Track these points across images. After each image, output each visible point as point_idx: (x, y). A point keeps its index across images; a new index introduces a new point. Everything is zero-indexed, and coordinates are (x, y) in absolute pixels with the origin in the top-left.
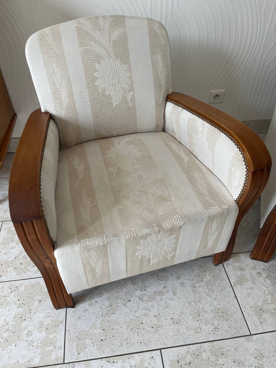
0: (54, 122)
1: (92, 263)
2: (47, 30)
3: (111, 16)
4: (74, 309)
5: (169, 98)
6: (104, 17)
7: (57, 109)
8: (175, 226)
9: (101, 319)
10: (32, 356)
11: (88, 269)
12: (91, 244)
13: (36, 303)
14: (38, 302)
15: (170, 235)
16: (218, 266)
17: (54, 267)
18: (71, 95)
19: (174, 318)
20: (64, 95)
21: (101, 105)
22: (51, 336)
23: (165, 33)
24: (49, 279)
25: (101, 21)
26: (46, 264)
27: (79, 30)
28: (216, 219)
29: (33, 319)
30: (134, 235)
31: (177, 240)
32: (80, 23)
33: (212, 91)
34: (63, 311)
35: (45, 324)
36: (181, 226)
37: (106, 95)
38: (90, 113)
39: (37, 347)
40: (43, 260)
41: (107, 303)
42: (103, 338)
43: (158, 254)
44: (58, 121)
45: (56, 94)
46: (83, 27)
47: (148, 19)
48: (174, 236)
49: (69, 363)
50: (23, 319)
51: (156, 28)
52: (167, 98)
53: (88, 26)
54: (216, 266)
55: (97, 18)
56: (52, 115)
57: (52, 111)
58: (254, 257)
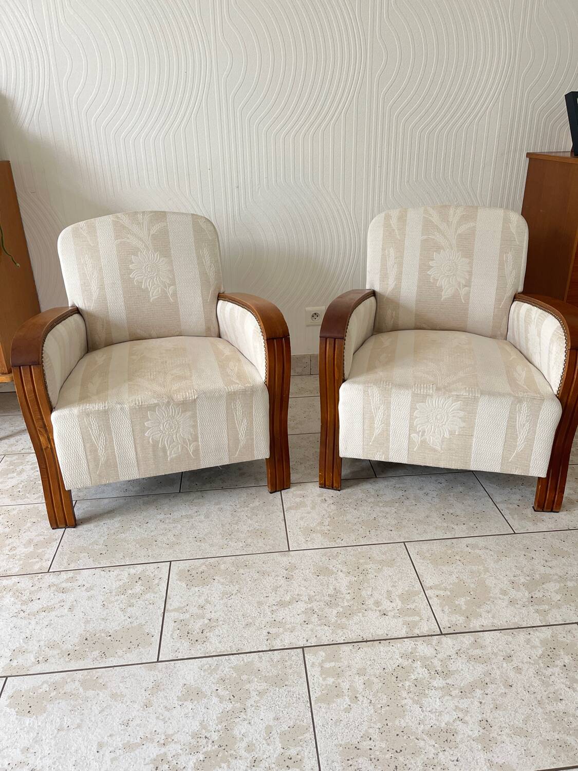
0: (80, 316)
1: (93, 438)
2: (82, 224)
3: (151, 212)
4: (74, 529)
5: (220, 297)
6: (144, 212)
7: (86, 302)
8: (188, 399)
9: (106, 537)
10: (11, 567)
11: (88, 445)
12: (91, 407)
13: (29, 524)
14: (32, 523)
15: (184, 411)
16: (273, 494)
17: (51, 448)
18: (102, 287)
19: (198, 537)
20: (94, 287)
21: (136, 298)
22: (40, 551)
23: (212, 228)
24: (45, 470)
25: (140, 216)
26: (43, 438)
27: (115, 223)
28: (239, 398)
29: (20, 537)
30: (139, 403)
31: (194, 421)
32: (118, 218)
33: (308, 309)
34: (60, 531)
35: (35, 541)
36: (195, 400)
37: (142, 289)
38: (123, 307)
39: (20, 560)
40: (39, 430)
41: (117, 525)
42: (104, 552)
43: (174, 441)
44: (85, 316)
45: (85, 287)
46: (121, 221)
47: (193, 215)
48: (189, 414)
49: (54, 572)
50: (9, 537)
51: (201, 224)
52: (218, 297)
53: (125, 219)
54: (271, 493)
55: (136, 213)
56: (80, 310)
57: (80, 304)
58: (323, 485)
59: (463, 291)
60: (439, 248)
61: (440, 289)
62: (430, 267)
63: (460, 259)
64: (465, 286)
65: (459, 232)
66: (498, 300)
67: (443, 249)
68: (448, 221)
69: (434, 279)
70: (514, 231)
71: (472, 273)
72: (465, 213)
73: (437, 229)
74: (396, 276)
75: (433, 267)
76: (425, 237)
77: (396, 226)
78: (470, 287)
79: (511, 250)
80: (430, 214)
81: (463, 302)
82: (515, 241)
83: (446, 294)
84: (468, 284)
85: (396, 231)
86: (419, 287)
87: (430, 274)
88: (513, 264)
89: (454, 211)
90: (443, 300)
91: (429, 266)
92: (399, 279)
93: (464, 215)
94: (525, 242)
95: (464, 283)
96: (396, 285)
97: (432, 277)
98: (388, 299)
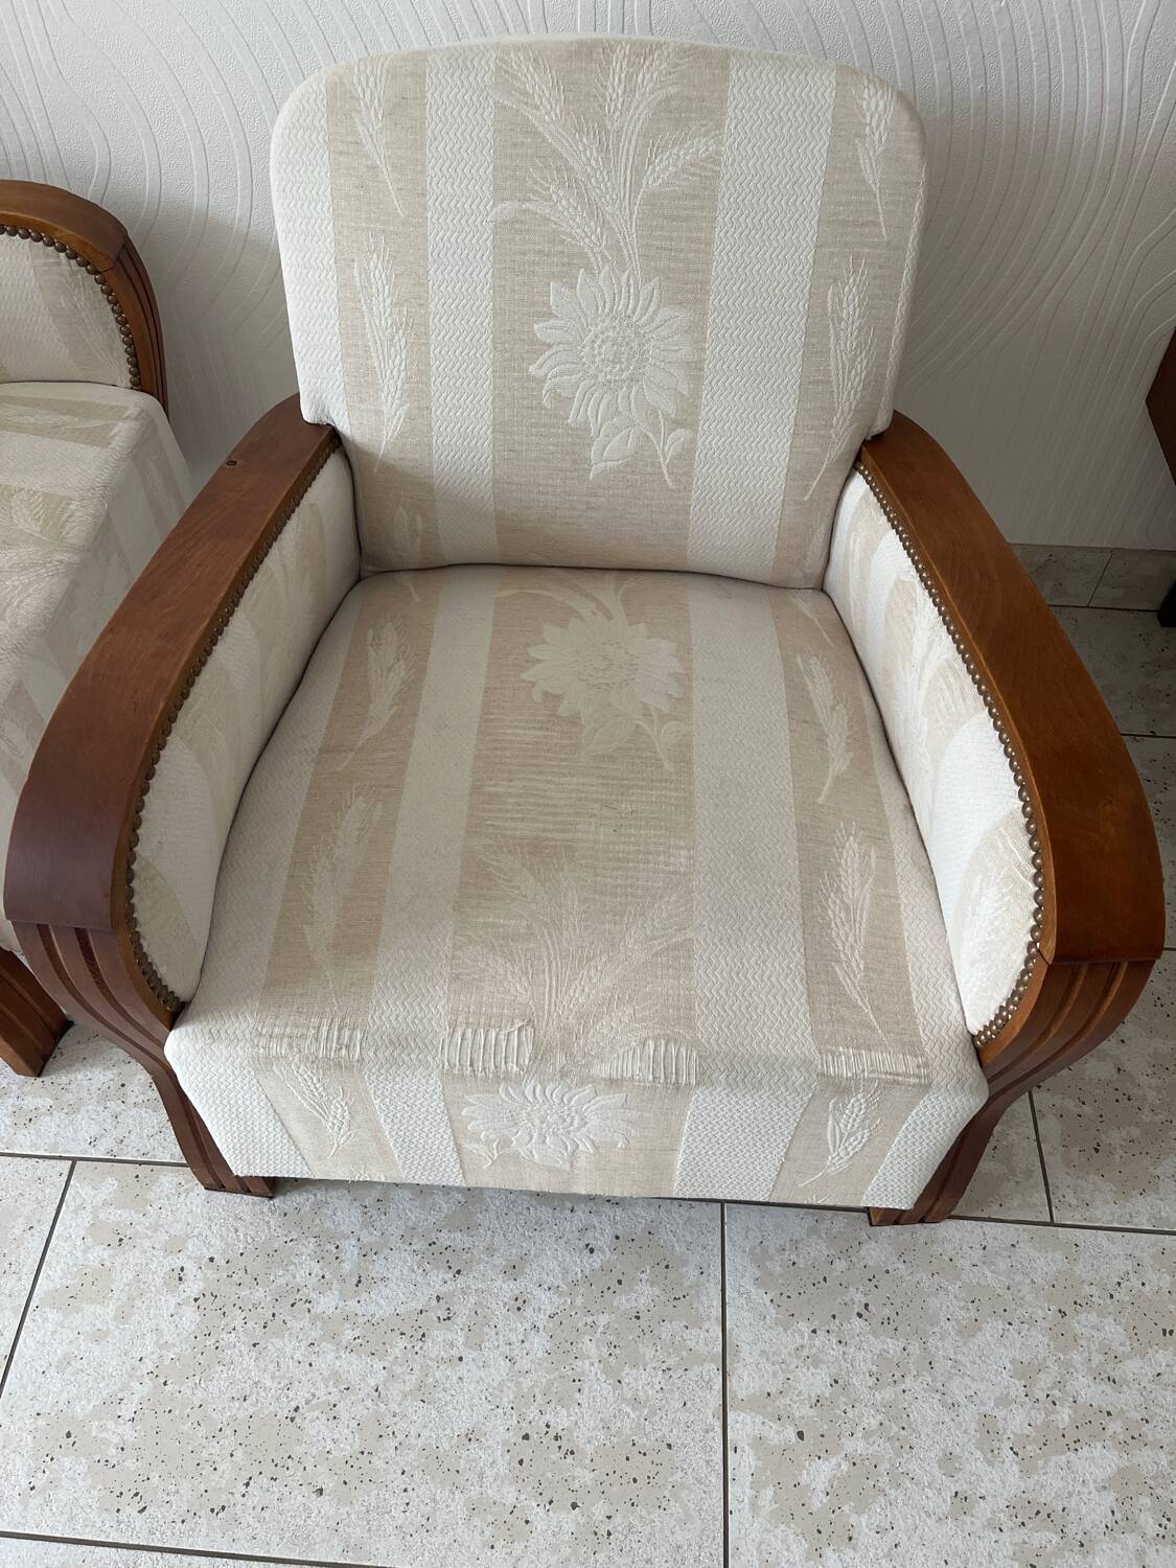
59: (668, 447)
60: (569, 263)
61: (581, 436)
62: (538, 347)
63: (655, 312)
64: (677, 424)
65: (650, 183)
66: (798, 476)
67: (589, 270)
68: (602, 127)
69: (556, 397)
70: (872, 177)
71: (701, 369)
72: (672, 90)
73: (558, 170)
74: (408, 380)
75: (550, 346)
76: (508, 208)
77: (382, 151)
78: (693, 426)
79: (856, 265)
80: (525, 93)
81: (670, 484)
82: (876, 224)
83: (606, 453)
84: (687, 418)
85: (386, 174)
86: (499, 427)
87: (540, 374)
88: (860, 329)
89: (629, 78)
90: (597, 476)
91: (534, 341)
92: (418, 390)
93: (668, 99)
94: (915, 228)
95: (671, 410)
96: (410, 417)
97: (547, 386)
98: (388, 468)
